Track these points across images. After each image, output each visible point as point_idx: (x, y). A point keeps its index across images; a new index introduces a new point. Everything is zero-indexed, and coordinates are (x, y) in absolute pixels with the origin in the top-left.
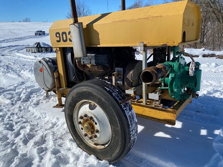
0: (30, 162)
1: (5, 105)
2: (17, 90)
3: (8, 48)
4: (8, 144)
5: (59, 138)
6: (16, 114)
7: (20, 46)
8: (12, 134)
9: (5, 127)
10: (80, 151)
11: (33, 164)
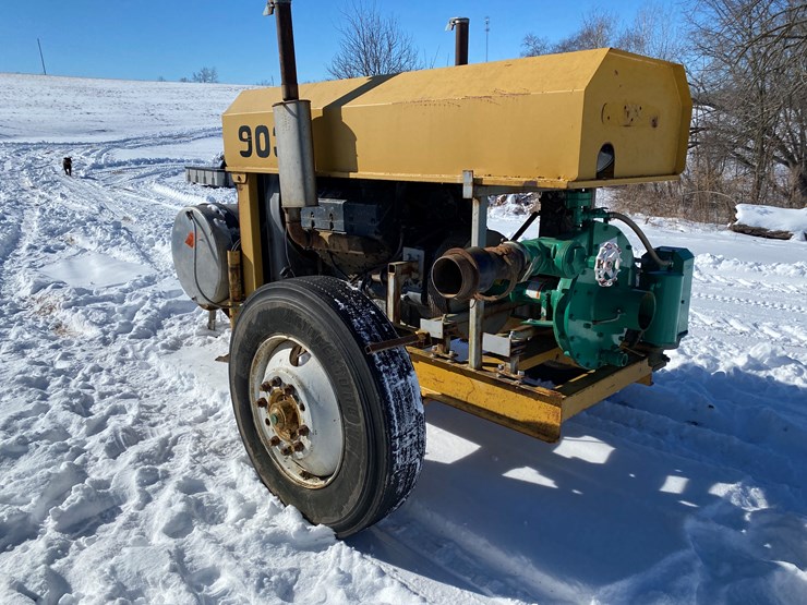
0: (114, 507)
1: (82, 341)
2: (127, 300)
3: (133, 166)
4: (64, 448)
5: (210, 451)
6: (109, 371)
7: (171, 161)
8: (81, 424)
9: (67, 403)
10: (259, 491)
11: (121, 512)
